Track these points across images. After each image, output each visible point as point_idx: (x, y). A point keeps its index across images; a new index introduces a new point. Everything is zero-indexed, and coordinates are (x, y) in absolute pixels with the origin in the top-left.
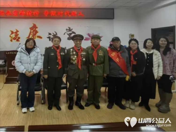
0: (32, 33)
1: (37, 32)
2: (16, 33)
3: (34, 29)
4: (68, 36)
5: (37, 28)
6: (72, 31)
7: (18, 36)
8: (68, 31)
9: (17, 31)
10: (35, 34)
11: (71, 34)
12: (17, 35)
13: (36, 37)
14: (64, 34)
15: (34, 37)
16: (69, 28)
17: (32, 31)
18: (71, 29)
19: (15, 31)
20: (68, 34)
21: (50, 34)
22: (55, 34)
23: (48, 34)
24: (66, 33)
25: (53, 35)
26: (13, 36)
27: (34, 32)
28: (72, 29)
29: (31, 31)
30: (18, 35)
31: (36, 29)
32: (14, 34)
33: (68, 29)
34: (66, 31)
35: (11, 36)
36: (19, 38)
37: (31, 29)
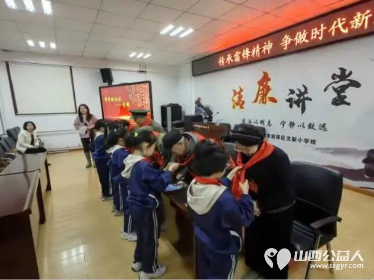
0: (260, 92)
1: (268, 89)
2: (239, 93)
3: (265, 83)
4: (335, 95)
5: (269, 80)
6: (349, 80)
7: (243, 99)
8: (338, 79)
9: (241, 90)
10: (267, 94)
11: (344, 88)
12: (240, 98)
13: (267, 100)
14: (325, 90)
15: (264, 101)
16: (343, 70)
17: (261, 87)
18: (347, 73)
19: (238, 90)
20: (335, 89)
21: (292, 92)
22: (303, 90)
23: (289, 92)
24: (330, 88)
25: (298, 92)
26: (236, 99)
27: (265, 90)
28: (351, 73)
29: (259, 88)
30: (242, 96)
31: (267, 83)
32: (237, 95)
33: (338, 73)
34: (333, 81)
35: (234, 99)
36: (243, 102)
37: (260, 83)
